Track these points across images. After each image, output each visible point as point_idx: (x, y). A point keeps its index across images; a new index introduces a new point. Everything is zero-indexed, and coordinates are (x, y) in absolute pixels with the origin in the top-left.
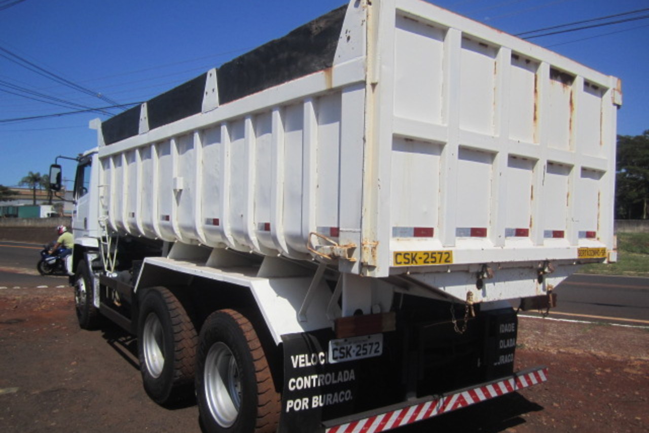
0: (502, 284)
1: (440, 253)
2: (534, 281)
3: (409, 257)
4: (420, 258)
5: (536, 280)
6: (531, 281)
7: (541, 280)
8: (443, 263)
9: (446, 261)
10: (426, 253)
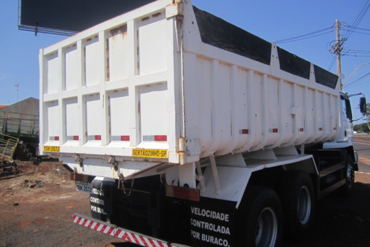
0: (92, 166)
1: (56, 147)
2: (111, 169)
3: (47, 148)
4: (50, 149)
5: (113, 168)
6: (109, 168)
7: (116, 168)
8: (57, 152)
9: (58, 151)
10: (52, 147)
